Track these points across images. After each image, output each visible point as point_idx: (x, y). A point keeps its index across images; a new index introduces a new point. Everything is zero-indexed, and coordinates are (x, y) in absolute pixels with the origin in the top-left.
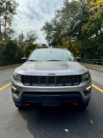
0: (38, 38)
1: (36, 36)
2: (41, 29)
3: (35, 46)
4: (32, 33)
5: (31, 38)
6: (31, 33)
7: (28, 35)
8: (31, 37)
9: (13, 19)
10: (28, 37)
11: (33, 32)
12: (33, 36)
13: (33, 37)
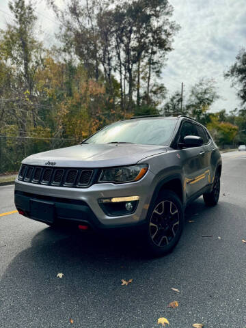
0: (218, 97)
1: (215, 93)
2: (226, 72)
3: (211, 117)
4: (205, 87)
5: (199, 99)
6: (201, 87)
7: (193, 92)
8: (200, 96)
9: (165, 63)
10: (193, 98)
11: (207, 85)
12: (205, 93)
13: (207, 96)
